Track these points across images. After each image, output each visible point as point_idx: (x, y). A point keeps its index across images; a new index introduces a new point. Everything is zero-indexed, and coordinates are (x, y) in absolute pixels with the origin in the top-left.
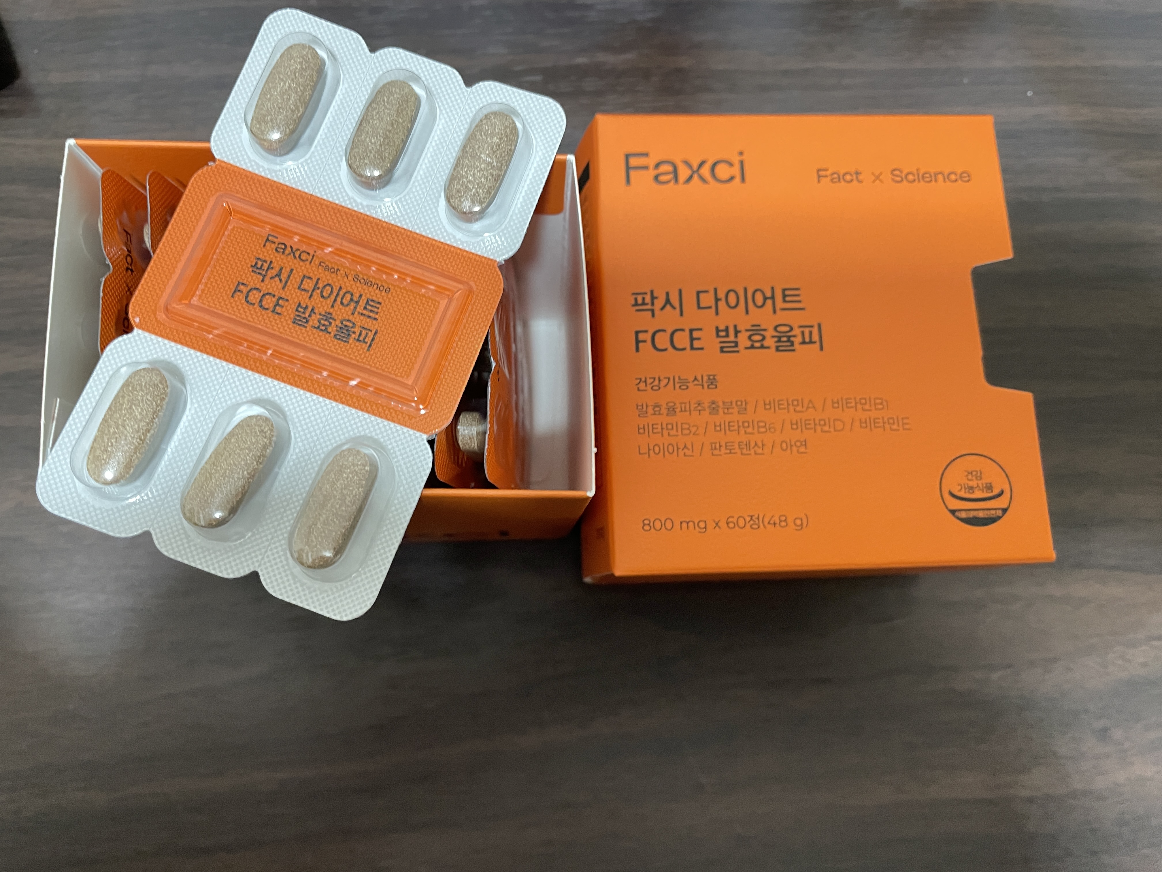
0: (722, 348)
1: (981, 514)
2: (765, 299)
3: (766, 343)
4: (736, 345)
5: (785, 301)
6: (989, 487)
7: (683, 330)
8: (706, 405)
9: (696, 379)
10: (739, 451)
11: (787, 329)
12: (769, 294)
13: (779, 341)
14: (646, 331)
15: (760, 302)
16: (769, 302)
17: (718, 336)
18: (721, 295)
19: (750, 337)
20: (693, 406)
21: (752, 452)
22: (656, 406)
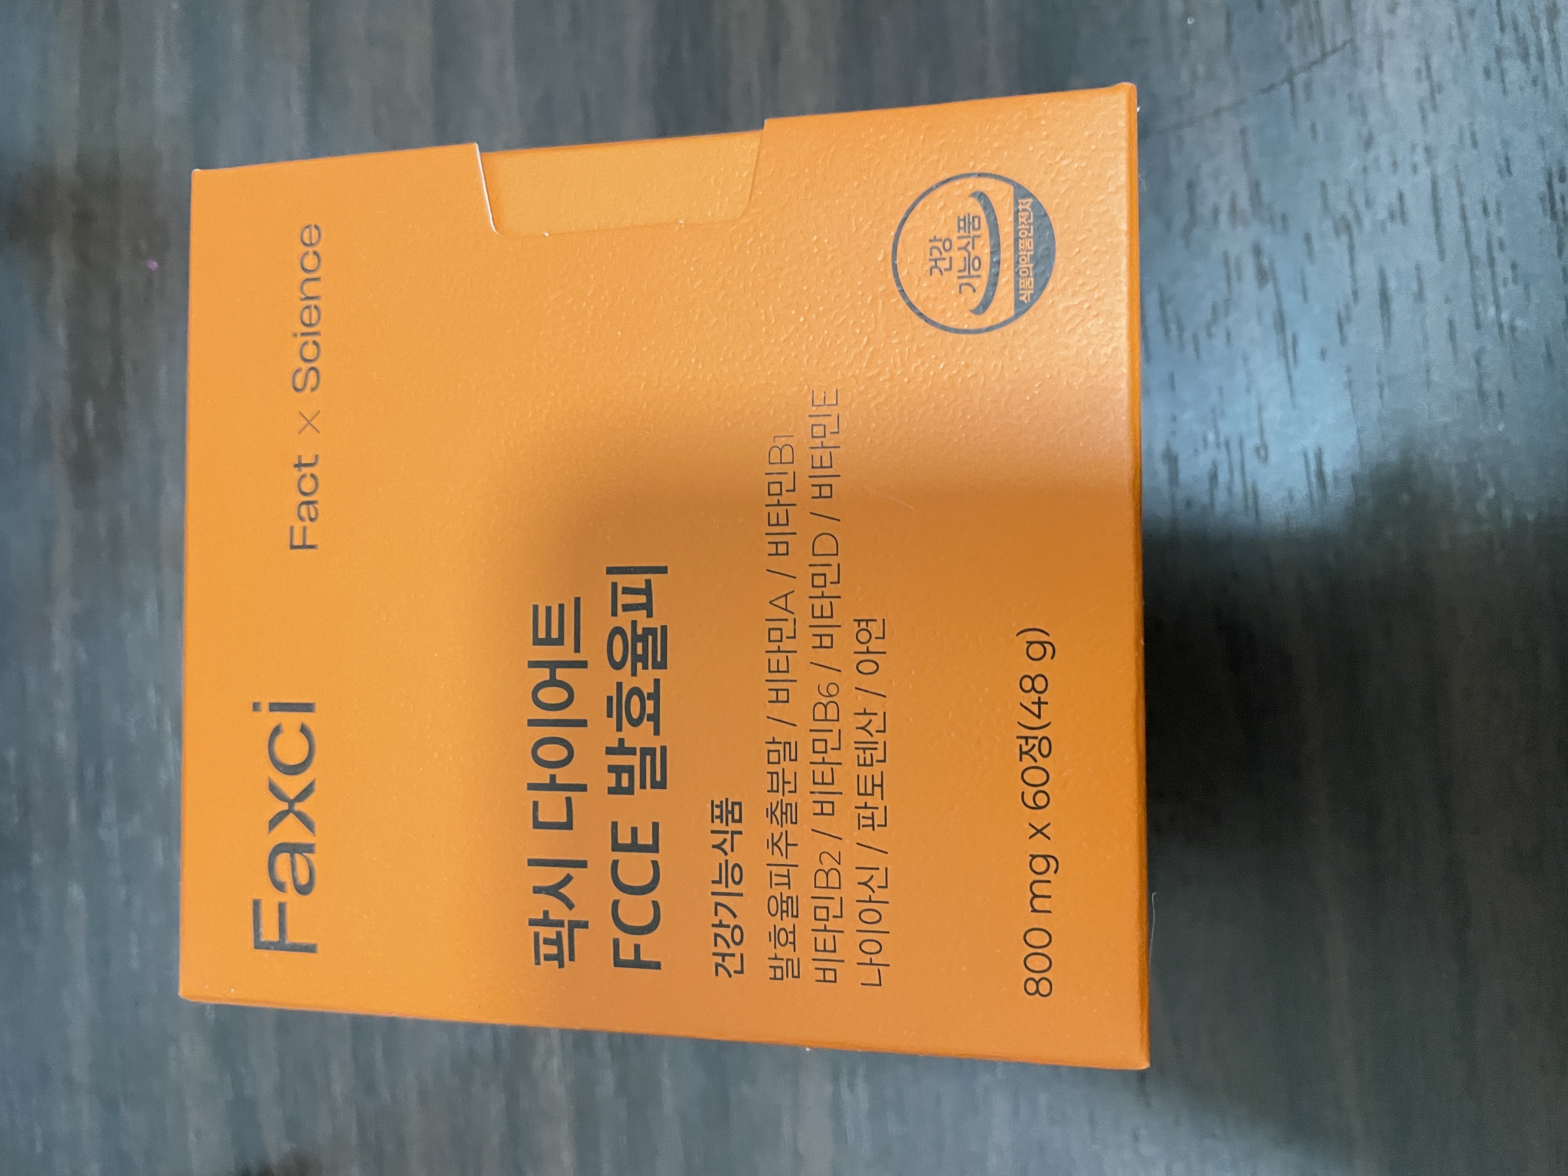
0: (655, 785)
1: (1027, 245)
2: (553, 682)
3: (648, 689)
4: (652, 751)
5: (560, 641)
6: (967, 223)
7: (615, 863)
8: (777, 830)
9: (718, 847)
10: (878, 767)
11: (618, 639)
12: (544, 674)
13: (643, 659)
14: (616, 943)
15: (560, 695)
16: (561, 674)
17: (630, 791)
18: (543, 776)
19: (635, 723)
20: (779, 859)
21: (878, 737)
22: (775, 936)
